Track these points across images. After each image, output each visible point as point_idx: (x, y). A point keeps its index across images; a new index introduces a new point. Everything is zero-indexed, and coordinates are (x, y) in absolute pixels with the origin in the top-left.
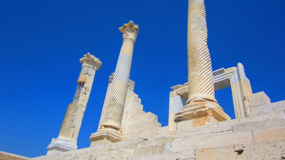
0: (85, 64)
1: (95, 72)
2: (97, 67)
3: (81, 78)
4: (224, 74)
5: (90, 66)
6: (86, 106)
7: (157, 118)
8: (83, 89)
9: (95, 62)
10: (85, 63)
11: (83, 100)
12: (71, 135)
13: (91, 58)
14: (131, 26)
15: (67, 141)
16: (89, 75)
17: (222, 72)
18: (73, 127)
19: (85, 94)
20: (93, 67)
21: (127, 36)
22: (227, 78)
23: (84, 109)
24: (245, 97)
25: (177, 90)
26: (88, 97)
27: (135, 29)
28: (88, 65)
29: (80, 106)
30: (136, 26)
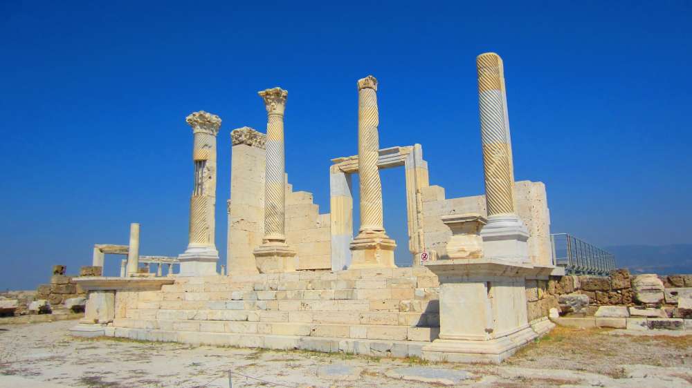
0: (197, 129)
1: (215, 139)
2: (216, 131)
3: (199, 154)
4: (399, 154)
5: (207, 131)
6: (214, 196)
7: (312, 197)
8: (205, 170)
9: (214, 124)
10: (199, 127)
11: (210, 188)
12: (206, 239)
13: (207, 119)
14: (278, 94)
15: (205, 248)
16: (210, 147)
17: (397, 151)
18: (207, 228)
19: (210, 178)
20: (211, 133)
21: (274, 109)
22: (403, 160)
23: (213, 201)
24: (418, 190)
25: (339, 164)
26: (215, 181)
27: (283, 96)
28: (204, 131)
29: (209, 198)
30: (284, 92)
